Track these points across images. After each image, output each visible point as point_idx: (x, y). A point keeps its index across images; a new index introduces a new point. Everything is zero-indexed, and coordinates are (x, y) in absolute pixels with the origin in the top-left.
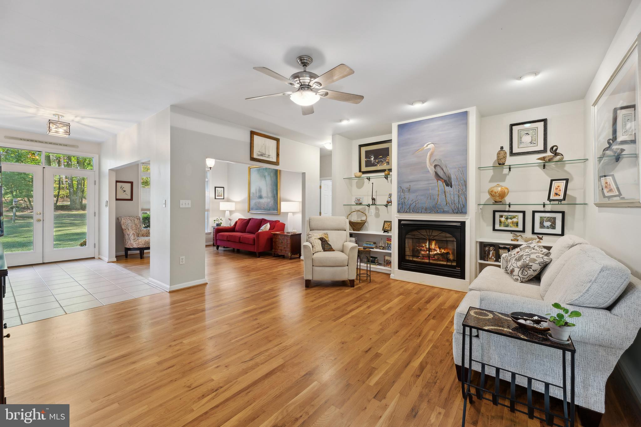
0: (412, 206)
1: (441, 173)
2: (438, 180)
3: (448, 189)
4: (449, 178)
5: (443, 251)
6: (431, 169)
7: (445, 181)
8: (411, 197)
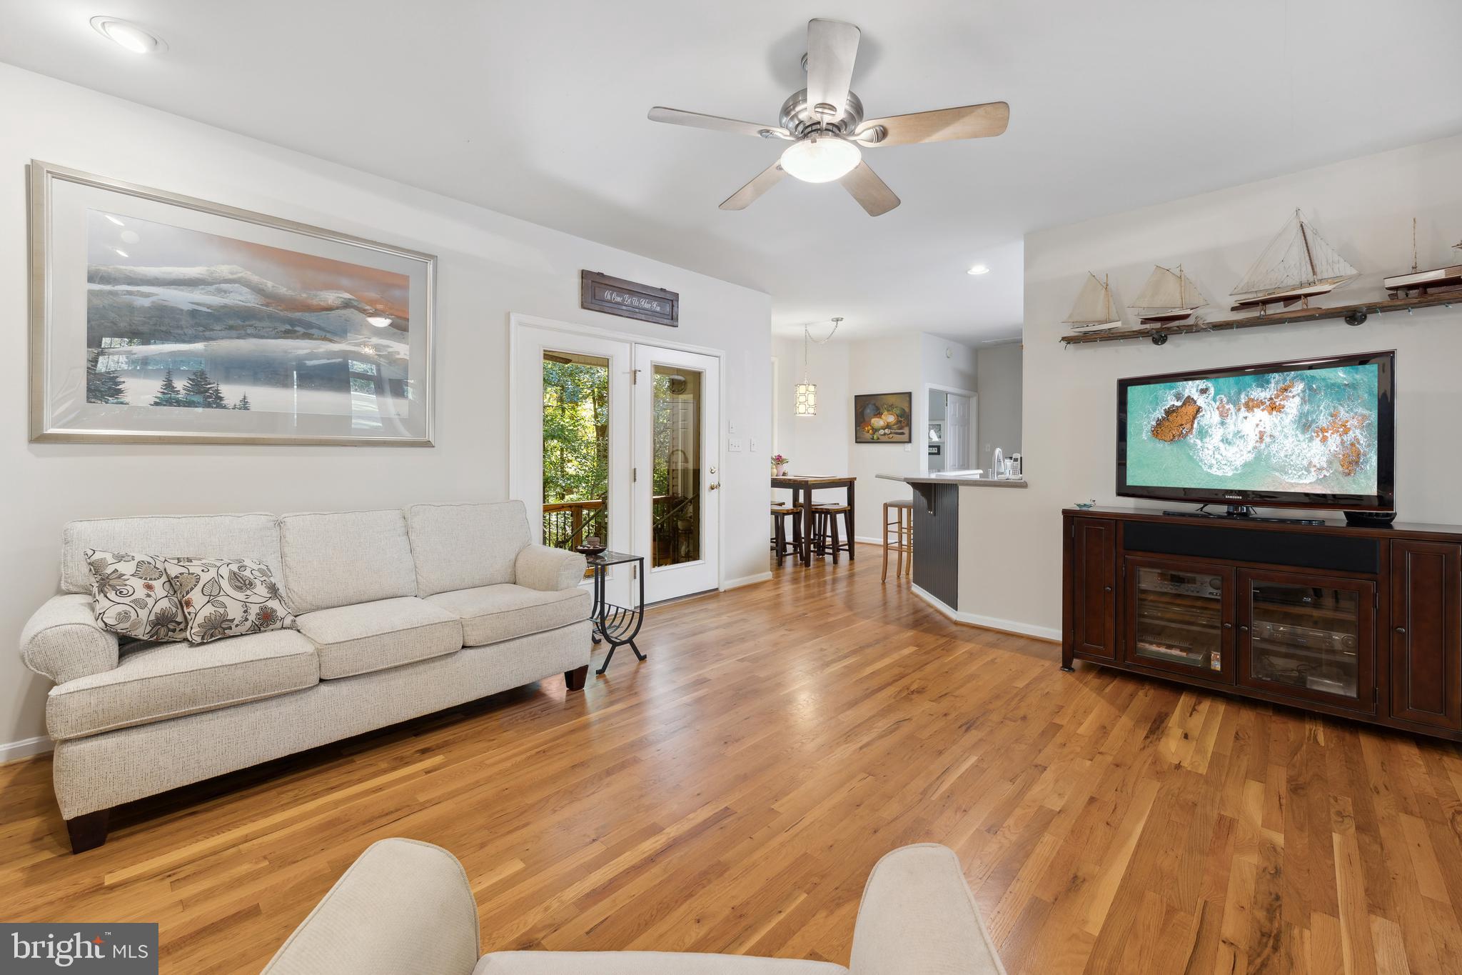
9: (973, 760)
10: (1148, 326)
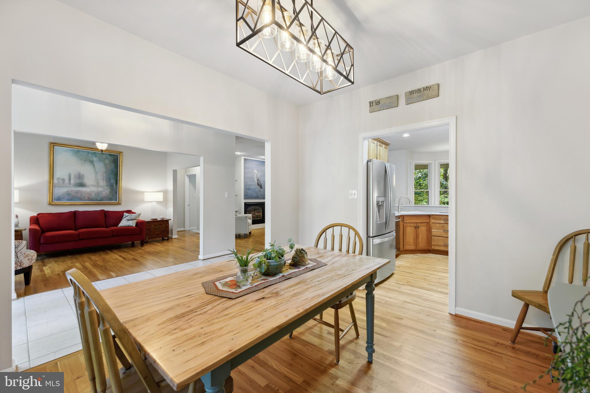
0: (250, 196)
1: (259, 183)
2: (258, 186)
3: (261, 189)
4: (261, 185)
5: (259, 214)
6: (256, 181)
7: (260, 186)
8: (250, 192)
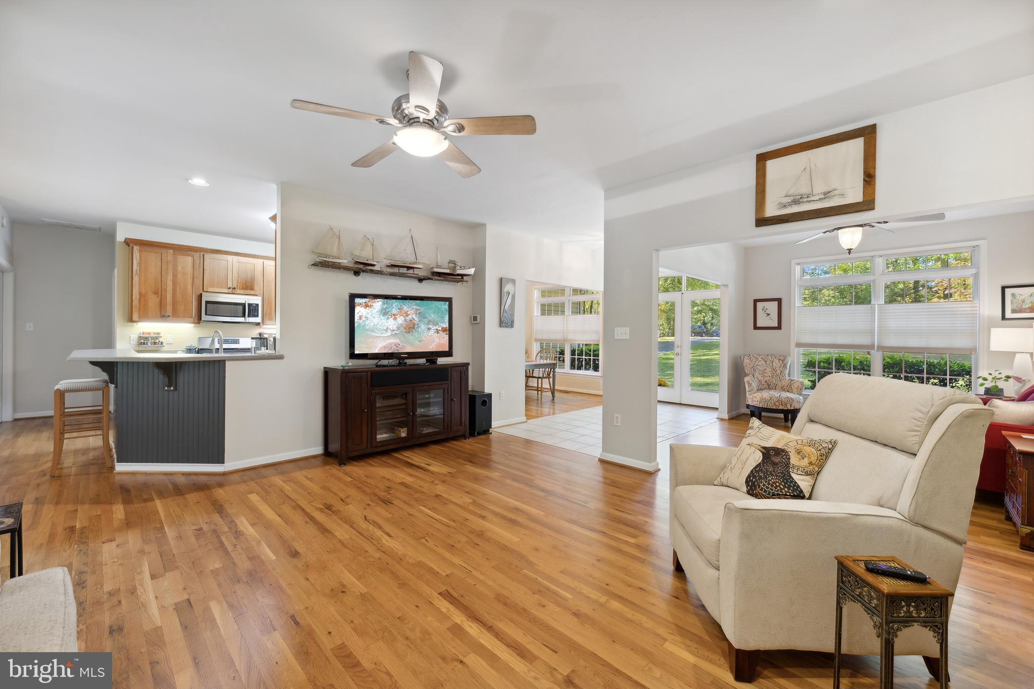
9: (422, 508)
10: (357, 266)
